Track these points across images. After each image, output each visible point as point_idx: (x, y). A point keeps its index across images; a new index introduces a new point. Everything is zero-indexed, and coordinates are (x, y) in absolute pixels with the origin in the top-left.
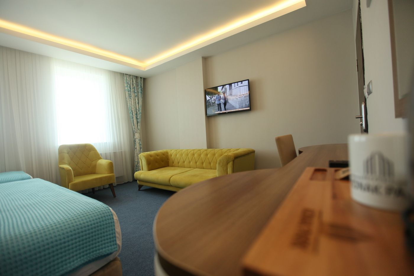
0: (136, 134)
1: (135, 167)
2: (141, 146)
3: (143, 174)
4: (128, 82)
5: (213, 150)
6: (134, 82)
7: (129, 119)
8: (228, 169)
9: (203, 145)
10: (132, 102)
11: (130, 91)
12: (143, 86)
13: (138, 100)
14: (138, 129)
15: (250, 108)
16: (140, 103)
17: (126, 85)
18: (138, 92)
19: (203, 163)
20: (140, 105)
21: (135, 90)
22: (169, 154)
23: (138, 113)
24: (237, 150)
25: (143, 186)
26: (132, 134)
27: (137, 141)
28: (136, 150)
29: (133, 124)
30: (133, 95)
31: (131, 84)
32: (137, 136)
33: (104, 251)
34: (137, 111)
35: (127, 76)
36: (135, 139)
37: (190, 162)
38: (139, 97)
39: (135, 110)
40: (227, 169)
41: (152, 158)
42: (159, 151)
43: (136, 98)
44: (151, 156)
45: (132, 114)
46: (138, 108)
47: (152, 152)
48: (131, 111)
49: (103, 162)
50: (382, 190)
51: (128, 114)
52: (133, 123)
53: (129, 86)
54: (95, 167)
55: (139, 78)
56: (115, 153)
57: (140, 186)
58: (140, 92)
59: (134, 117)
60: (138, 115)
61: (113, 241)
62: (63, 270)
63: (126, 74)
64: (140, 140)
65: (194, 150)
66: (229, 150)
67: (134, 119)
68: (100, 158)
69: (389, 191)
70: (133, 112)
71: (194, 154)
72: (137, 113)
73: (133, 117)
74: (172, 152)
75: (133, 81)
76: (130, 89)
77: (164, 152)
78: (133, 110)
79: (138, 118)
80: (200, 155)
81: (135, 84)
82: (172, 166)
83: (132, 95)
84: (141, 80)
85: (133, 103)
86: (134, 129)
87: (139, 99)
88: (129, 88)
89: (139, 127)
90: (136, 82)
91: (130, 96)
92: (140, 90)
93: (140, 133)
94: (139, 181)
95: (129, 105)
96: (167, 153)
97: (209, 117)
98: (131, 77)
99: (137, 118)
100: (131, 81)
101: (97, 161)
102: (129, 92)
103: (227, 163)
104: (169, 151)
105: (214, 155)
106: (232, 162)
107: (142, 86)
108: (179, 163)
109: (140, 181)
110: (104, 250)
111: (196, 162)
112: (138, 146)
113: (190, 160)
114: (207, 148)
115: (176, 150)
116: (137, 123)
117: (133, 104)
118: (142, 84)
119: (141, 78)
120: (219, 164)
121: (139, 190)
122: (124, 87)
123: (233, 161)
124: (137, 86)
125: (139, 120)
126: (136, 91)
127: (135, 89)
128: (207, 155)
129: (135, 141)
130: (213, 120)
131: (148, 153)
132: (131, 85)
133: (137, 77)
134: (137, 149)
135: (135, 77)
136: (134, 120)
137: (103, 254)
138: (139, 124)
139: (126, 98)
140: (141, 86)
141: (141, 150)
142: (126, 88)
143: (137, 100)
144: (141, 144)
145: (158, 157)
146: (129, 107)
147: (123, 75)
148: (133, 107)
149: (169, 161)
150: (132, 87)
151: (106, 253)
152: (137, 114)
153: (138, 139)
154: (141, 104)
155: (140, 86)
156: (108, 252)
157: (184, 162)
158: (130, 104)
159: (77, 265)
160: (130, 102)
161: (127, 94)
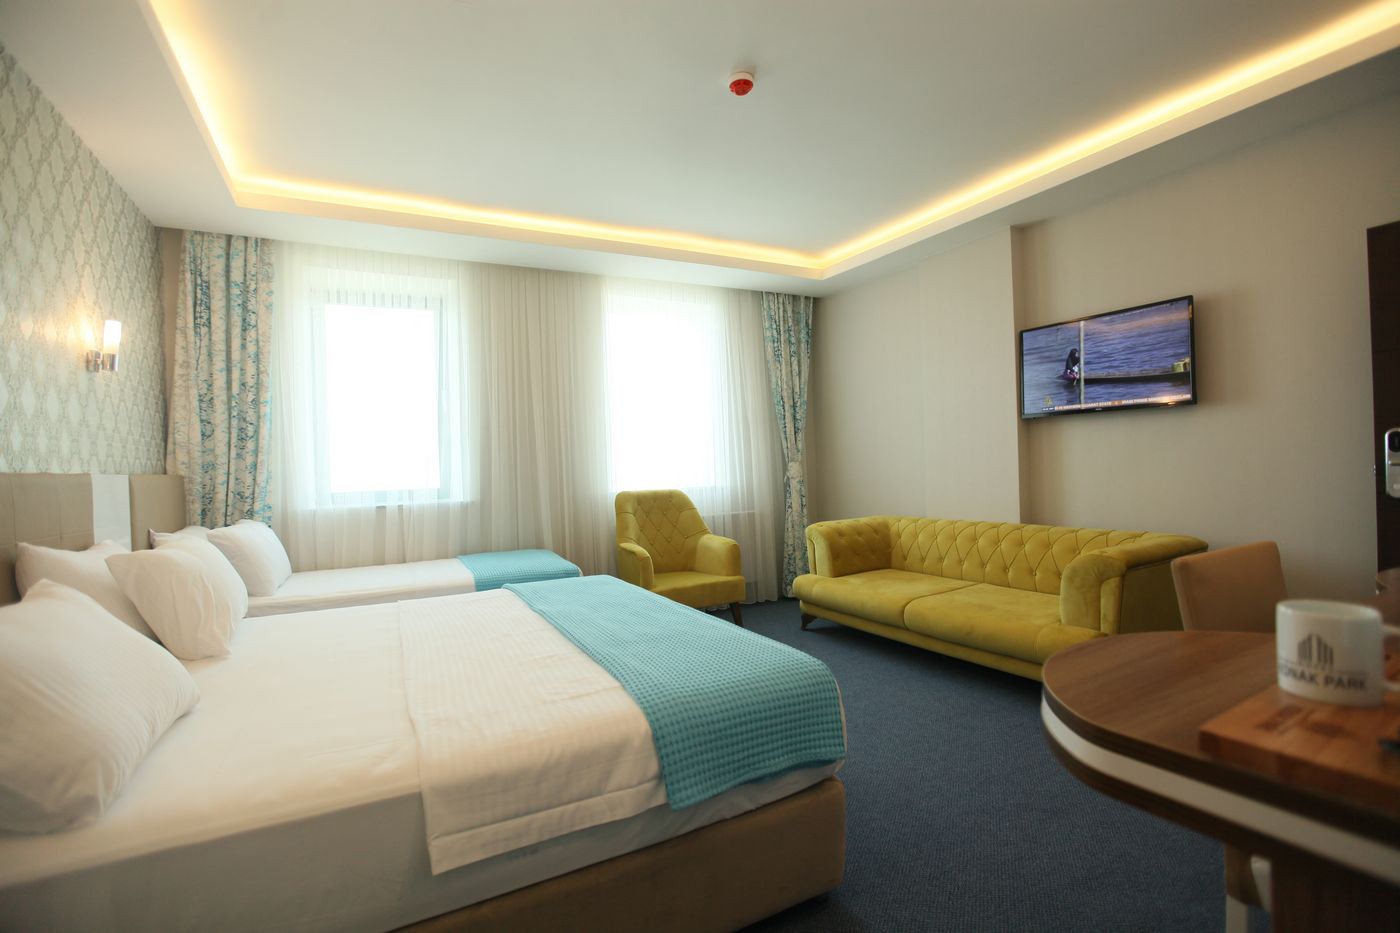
0: (790, 464)
1: (786, 560)
2: (804, 499)
3: (816, 583)
4: (773, 314)
5: (1042, 530)
6: (790, 314)
7: (774, 421)
8: (1103, 601)
9: (1008, 510)
10: (784, 372)
11: (779, 340)
12: (813, 320)
13: (799, 366)
14: (798, 451)
15: (1194, 395)
16: (803, 373)
17: (767, 324)
18: (799, 341)
19: (1005, 569)
20: (803, 380)
21: (790, 335)
22: (894, 529)
23: (798, 404)
24: (1135, 537)
25: (816, 618)
26: (781, 463)
27: (794, 484)
28: (790, 510)
29: (783, 436)
30: (784, 351)
31: (782, 319)
32: (794, 469)
33: (824, 753)
34: (796, 396)
35: (771, 297)
36: (788, 478)
37: (961, 562)
38: (802, 354)
39: (791, 395)
40: (1098, 599)
41: (843, 541)
42: (863, 520)
43: (793, 358)
44: (840, 533)
45: (783, 406)
46: (797, 390)
47: (844, 523)
48: (779, 398)
49: (716, 543)
50: (1320, 679)
51: (771, 406)
52: (785, 432)
53: (774, 326)
54: (692, 552)
55: (802, 299)
56: (735, 518)
57: (807, 619)
58: (804, 340)
59: (787, 414)
60: (797, 409)
61: (838, 737)
62: (765, 767)
63: (768, 293)
64: (801, 482)
65: (974, 524)
66: (1103, 534)
67: (787, 421)
68: (704, 532)
69: (1328, 681)
70: (786, 400)
71: (974, 539)
72: (794, 403)
73: (784, 415)
74: (903, 523)
75: (785, 311)
76: (779, 333)
77: (879, 524)
78: (785, 394)
79: (798, 417)
80: (997, 542)
81: (790, 320)
82: (902, 569)
83: (782, 352)
84: (807, 306)
85: (787, 374)
86: (785, 451)
87: (802, 360)
88: (775, 332)
89: (800, 445)
90: (793, 311)
91: (777, 355)
92: (803, 335)
93: (801, 463)
94: (804, 602)
95: (774, 380)
96: (886, 526)
97: (1029, 424)
98: (781, 301)
99: (795, 418)
100: (781, 310)
101: (698, 539)
102: (776, 345)
103: (1101, 580)
104: (891, 521)
105: (1048, 545)
106: (1117, 579)
107: (810, 322)
108: (923, 560)
109: (807, 602)
110: (823, 749)
111: (983, 565)
112: (795, 500)
113: (963, 556)
114: (1022, 521)
115: (916, 521)
116: (795, 433)
117: (784, 377)
118: (811, 316)
119: (807, 298)
120: (1071, 579)
121: (804, 628)
122: (763, 329)
123: (1123, 576)
124: (797, 322)
125: (800, 425)
126: (793, 340)
127: (792, 333)
128: (1021, 543)
129: (787, 485)
130: (1045, 431)
131: (832, 524)
132: (782, 323)
133: (795, 298)
134: (794, 509)
135: (791, 298)
136: (786, 425)
137: (821, 759)
138: (800, 435)
139: (767, 362)
140: (807, 323)
141: (805, 510)
142: (768, 334)
143: (795, 363)
144: (803, 493)
145: (860, 539)
146: (774, 387)
147: (759, 295)
148: (785, 387)
149: (890, 553)
150: (784, 327)
151: (827, 758)
152: (794, 406)
153: (797, 480)
154: (807, 375)
155: (803, 325)
156: (830, 756)
157: (941, 559)
158: (777, 378)
159: (779, 768)
160: (778, 372)
161: (770, 351)
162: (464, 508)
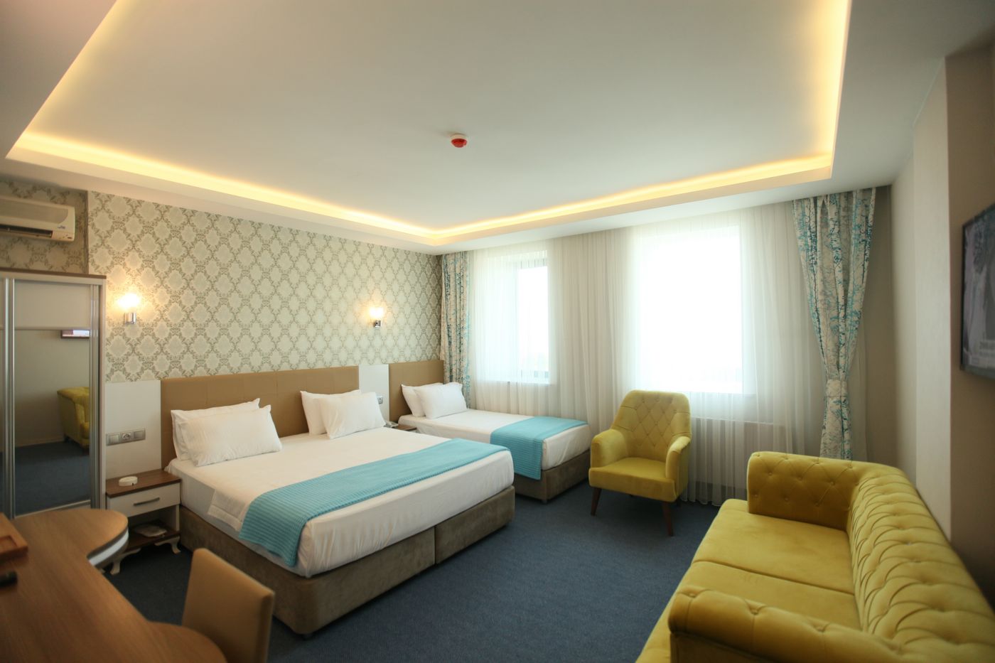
0: (829, 381)
2: (845, 422)
4: (807, 221)
10: (818, 282)
11: (813, 248)
18: (847, 245)
20: (851, 287)
21: (833, 239)
22: (860, 485)
23: (841, 315)
26: (817, 380)
29: (820, 350)
30: (820, 259)
31: (816, 227)
32: (833, 388)
36: (825, 395)
38: (852, 260)
39: (834, 305)
43: (835, 264)
45: (818, 318)
46: (840, 299)
48: (814, 310)
52: (821, 346)
53: (808, 233)
55: (856, 194)
58: (854, 242)
59: (822, 327)
60: (840, 321)
64: (841, 404)
67: (823, 334)
70: (821, 311)
72: (837, 314)
73: (820, 329)
75: (825, 213)
76: (814, 240)
78: (819, 305)
79: (841, 330)
81: (833, 222)
82: (847, 535)
83: (818, 261)
84: (864, 199)
85: (825, 283)
86: (824, 367)
88: (808, 239)
89: (843, 361)
90: (841, 211)
91: (812, 264)
92: (856, 235)
93: (843, 382)
95: (808, 291)
98: (820, 203)
99: (837, 331)
100: (819, 214)
102: (810, 253)
107: (870, 217)
112: (829, 421)
116: (837, 348)
117: (819, 287)
118: (872, 209)
124: (847, 223)
125: (843, 339)
126: (837, 244)
127: (836, 237)
129: (825, 399)
133: (844, 195)
135: (837, 197)
136: (822, 339)
138: (843, 350)
139: (801, 269)
140: (865, 219)
141: (847, 435)
142: (800, 243)
144: (845, 416)
146: (809, 297)
148: (820, 298)
149: (847, 512)
152: (837, 318)
153: (835, 400)
158: (811, 289)
160: (810, 283)
161: (804, 259)
162: (547, 388)
